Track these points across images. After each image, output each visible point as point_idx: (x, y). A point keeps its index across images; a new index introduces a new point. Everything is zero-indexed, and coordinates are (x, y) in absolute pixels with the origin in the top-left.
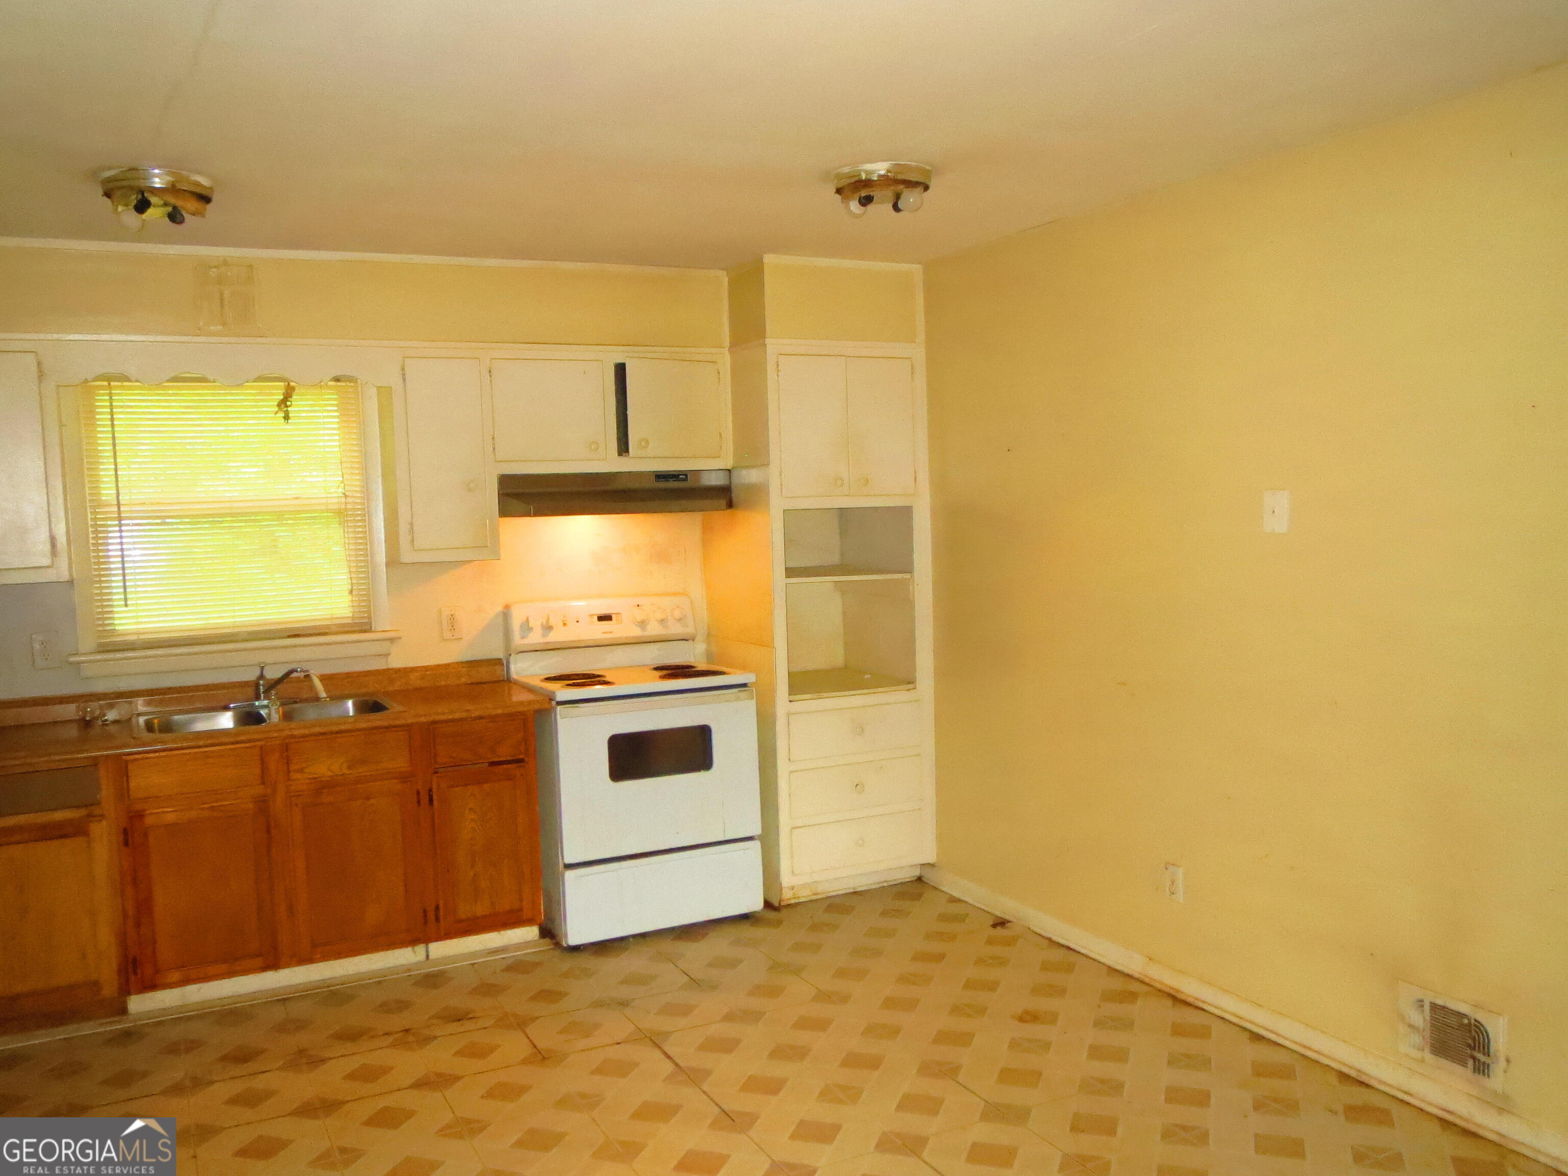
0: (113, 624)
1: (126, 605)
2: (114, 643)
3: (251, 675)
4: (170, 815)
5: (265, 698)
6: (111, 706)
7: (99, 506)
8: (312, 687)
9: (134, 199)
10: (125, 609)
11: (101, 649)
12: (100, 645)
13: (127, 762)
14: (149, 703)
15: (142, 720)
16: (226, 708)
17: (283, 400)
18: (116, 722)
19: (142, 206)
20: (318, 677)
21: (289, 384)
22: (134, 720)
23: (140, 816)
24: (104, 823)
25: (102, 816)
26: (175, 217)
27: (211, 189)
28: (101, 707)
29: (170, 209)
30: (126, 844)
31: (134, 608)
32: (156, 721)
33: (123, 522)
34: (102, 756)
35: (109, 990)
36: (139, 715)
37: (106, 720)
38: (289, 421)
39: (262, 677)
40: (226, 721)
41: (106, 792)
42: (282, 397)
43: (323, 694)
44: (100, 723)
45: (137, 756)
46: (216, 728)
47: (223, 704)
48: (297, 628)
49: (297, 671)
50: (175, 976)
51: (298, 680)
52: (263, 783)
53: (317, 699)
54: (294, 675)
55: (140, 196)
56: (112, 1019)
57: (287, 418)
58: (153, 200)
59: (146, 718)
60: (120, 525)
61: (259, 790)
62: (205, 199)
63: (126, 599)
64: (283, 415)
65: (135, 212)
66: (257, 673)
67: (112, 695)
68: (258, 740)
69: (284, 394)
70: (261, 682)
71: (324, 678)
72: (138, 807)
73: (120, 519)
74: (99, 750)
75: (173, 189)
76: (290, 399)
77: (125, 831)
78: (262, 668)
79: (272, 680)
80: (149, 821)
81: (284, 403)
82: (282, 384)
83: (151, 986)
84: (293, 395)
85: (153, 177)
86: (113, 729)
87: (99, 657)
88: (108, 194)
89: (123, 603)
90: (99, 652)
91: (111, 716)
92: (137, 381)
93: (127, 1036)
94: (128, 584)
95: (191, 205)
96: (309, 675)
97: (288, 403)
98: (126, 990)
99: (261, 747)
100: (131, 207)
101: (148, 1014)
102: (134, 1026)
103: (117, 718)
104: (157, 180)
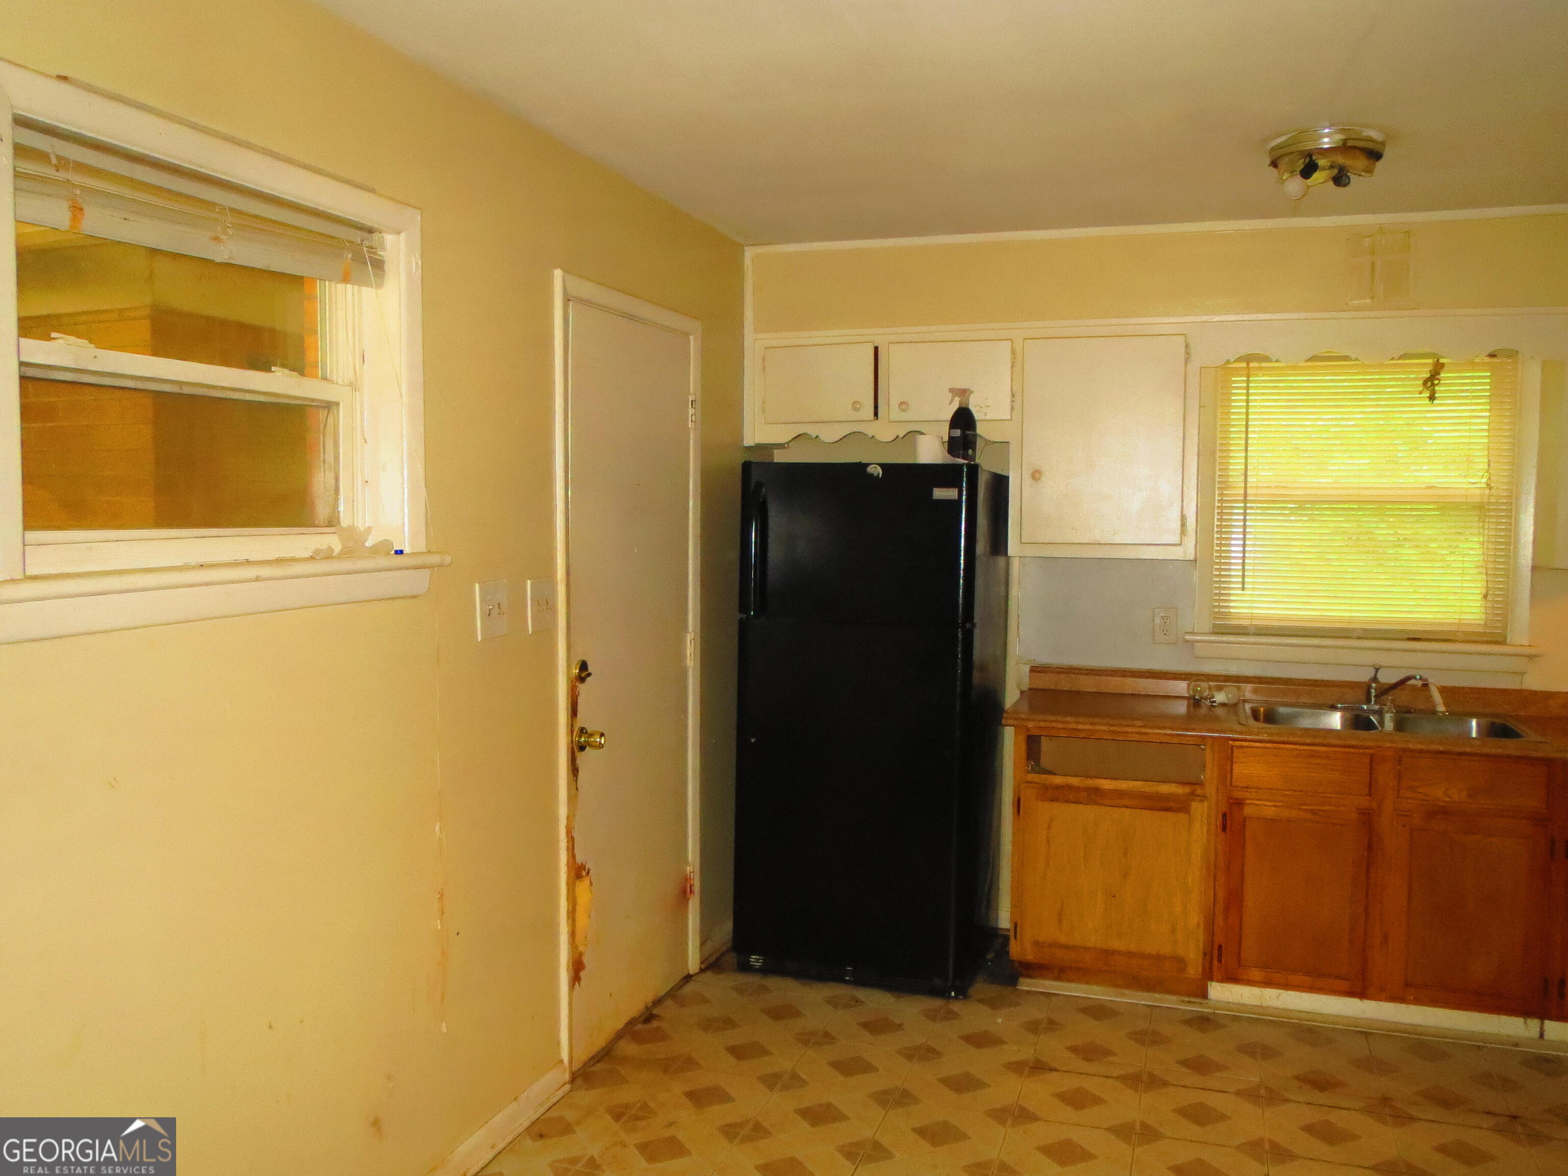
0: (1228, 607)
1: (1243, 589)
2: (1229, 626)
3: (1364, 676)
4: (1270, 811)
5: (1376, 703)
6: (1220, 689)
7: (1225, 489)
8: (1429, 698)
9: (1301, 164)
10: (1240, 592)
11: (1216, 631)
12: (1215, 625)
13: (1232, 747)
14: (1255, 691)
15: (1248, 707)
16: (1333, 708)
17: (1428, 378)
18: (1223, 705)
19: (1309, 170)
20: (1438, 688)
21: (1438, 360)
22: (1241, 704)
23: (1239, 803)
24: (1206, 804)
25: (1205, 797)
26: (1340, 179)
27: (1383, 143)
28: (1210, 688)
29: (1335, 171)
30: (1224, 829)
31: (1251, 592)
32: (1262, 709)
33: (1248, 505)
34: (1211, 737)
35: (1194, 970)
36: (1245, 701)
37: (1214, 702)
38: (1435, 402)
39: (1375, 679)
40: (1335, 720)
41: (1210, 776)
42: (1428, 375)
43: (1441, 708)
44: (1208, 703)
45: (1244, 744)
46: (1321, 726)
47: (1330, 703)
48: (1419, 631)
49: (1414, 678)
50: (1256, 974)
51: (1414, 687)
52: (1370, 795)
53: (1434, 712)
54: (1412, 682)
55: (1307, 160)
56: (1192, 999)
57: (1432, 398)
58: (1322, 162)
59: (1251, 705)
60: (1245, 508)
61: (1363, 802)
62: (1374, 155)
63: (1243, 583)
64: (1428, 395)
65: (1301, 178)
66: (1371, 674)
67: (1222, 678)
68: (1367, 748)
69: (1430, 371)
70: (1374, 685)
71: (1443, 690)
72: (1238, 794)
73: (1245, 501)
74: (1208, 731)
75: (1344, 148)
76: (1437, 377)
77: (1224, 815)
78: (1377, 670)
79: (1387, 684)
80: (1247, 811)
81: (1431, 382)
82: (1431, 361)
83: (1232, 978)
84: (1441, 373)
85: (1323, 138)
86: (1220, 712)
87: (1212, 638)
88: (1274, 164)
89: (1240, 586)
90: (1214, 633)
91: (1220, 697)
92: (1277, 361)
93: (1204, 1022)
94: (1246, 567)
95: (1361, 162)
96: (1427, 684)
97: (1436, 382)
98: (1208, 975)
99: (1371, 755)
100: (1298, 172)
101: (1228, 1005)
102: (1212, 1013)
103: (1226, 701)
104: (1326, 140)
